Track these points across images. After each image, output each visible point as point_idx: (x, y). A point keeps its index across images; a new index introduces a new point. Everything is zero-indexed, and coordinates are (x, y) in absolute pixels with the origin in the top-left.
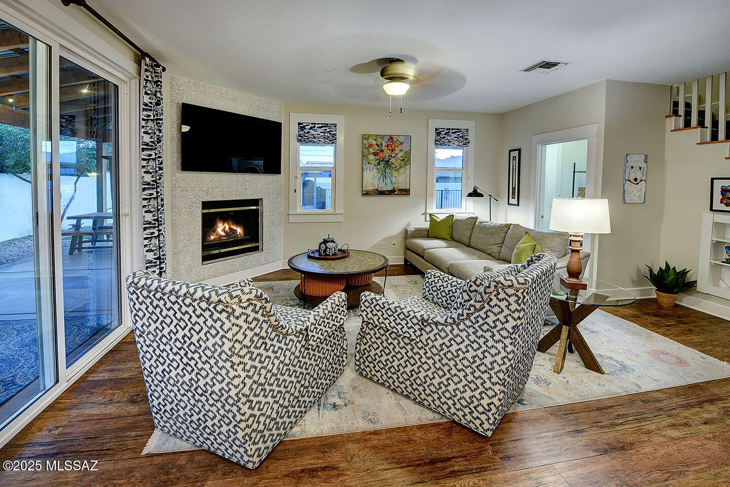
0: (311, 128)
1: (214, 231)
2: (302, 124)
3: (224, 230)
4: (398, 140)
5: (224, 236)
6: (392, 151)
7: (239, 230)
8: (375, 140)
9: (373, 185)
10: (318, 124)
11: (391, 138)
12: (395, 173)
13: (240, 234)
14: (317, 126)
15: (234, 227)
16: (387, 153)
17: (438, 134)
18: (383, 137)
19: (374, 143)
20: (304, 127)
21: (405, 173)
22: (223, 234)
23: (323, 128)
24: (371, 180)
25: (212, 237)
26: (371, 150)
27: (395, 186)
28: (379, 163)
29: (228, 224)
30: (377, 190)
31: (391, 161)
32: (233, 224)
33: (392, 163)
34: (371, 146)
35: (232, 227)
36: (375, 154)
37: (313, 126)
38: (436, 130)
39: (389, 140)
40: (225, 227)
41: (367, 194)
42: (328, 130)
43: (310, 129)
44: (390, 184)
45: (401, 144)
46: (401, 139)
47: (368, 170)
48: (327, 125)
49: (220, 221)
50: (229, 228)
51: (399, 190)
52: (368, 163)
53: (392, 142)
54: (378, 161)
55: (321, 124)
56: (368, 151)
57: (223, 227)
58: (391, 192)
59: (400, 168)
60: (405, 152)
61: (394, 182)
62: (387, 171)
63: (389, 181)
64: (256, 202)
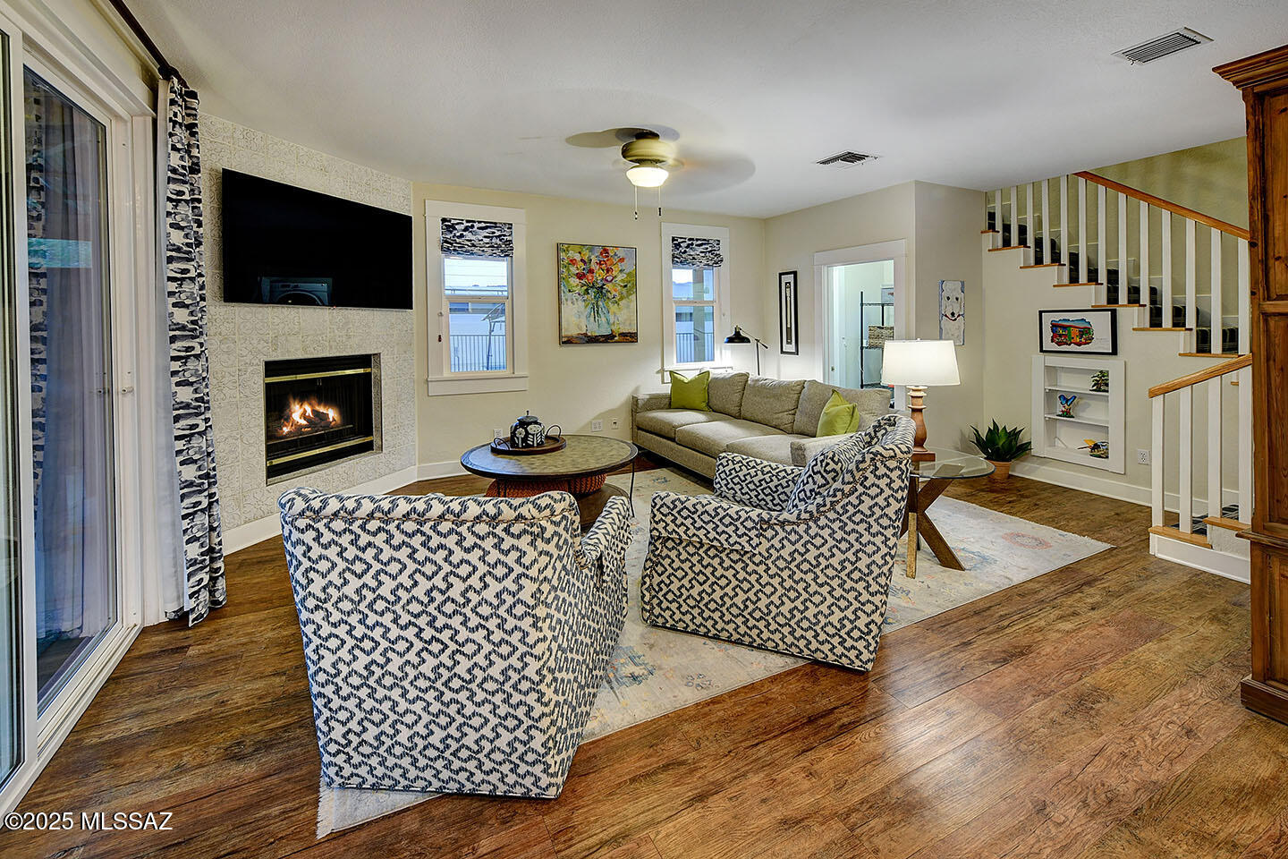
0: (466, 229)
1: (288, 418)
2: (450, 221)
3: (304, 415)
4: (615, 255)
5: (306, 427)
6: (608, 272)
7: (332, 414)
8: (580, 253)
9: (580, 328)
10: (479, 222)
11: (605, 250)
12: (613, 308)
13: (334, 420)
14: (476, 225)
15: (322, 409)
16: (599, 275)
17: (677, 246)
18: (591, 248)
19: (578, 257)
20: (453, 227)
21: (628, 307)
22: (304, 422)
23: (489, 230)
24: (574, 319)
25: (286, 430)
26: (573, 270)
27: (613, 329)
28: (587, 290)
29: (310, 404)
30: (585, 335)
31: (608, 287)
32: (319, 404)
33: (608, 291)
34: (573, 262)
35: (317, 408)
36: (580, 276)
37: (470, 224)
38: (673, 239)
39: (601, 254)
40: (305, 411)
41: (568, 341)
42: (498, 233)
43: (464, 230)
44: (606, 325)
45: (622, 260)
46: (621, 253)
47: (569, 302)
48: (495, 225)
49: (295, 399)
50: (313, 411)
51: (622, 334)
52: (570, 291)
53: (607, 257)
54: (585, 288)
55: (485, 222)
56: (568, 270)
57: (302, 410)
58: (608, 339)
59: (621, 299)
60: (629, 274)
61: (611, 322)
62: (600, 303)
63: (603, 319)
64: (365, 360)
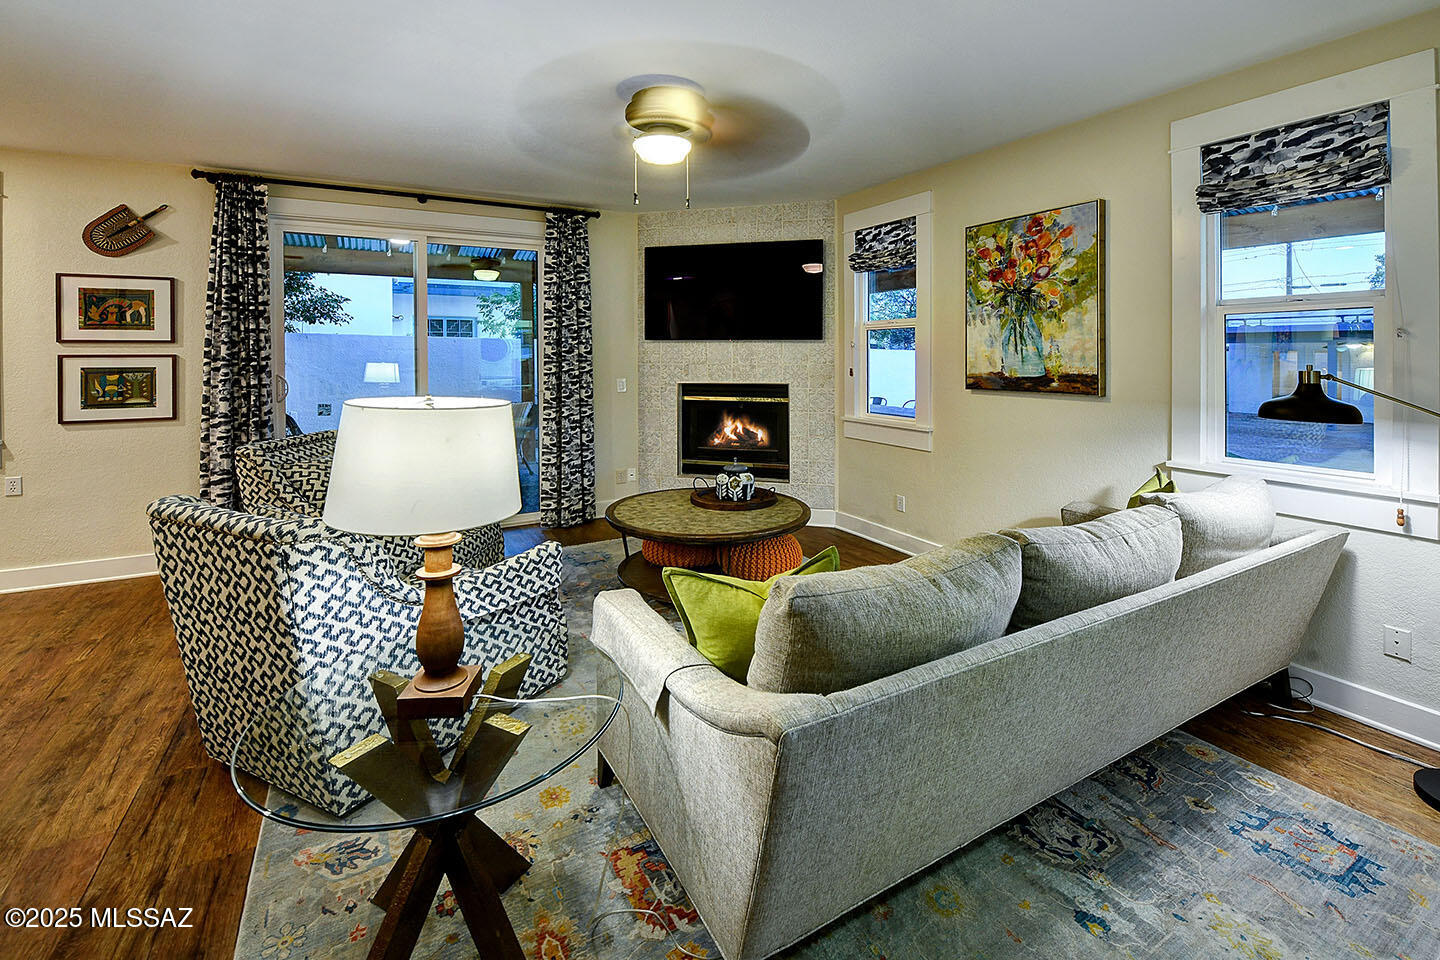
1: (720, 431)
3: (735, 431)
4: (1055, 224)
5: (735, 441)
6: (1040, 260)
7: (761, 435)
8: (994, 236)
9: (991, 363)
10: (886, 225)
11: (1036, 220)
12: (1049, 326)
13: (762, 440)
14: (883, 230)
15: (752, 429)
16: (1025, 267)
17: (1218, 163)
18: (1012, 224)
19: (991, 244)
21: (1079, 323)
22: (735, 438)
24: (984, 348)
25: (717, 441)
26: (985, 266)
27: (1049, 365)
28: (1004, 298)
29: (742, 422)
30: (1000, 375)
31: (1042, 287)
32: (751, 423)
33: (1041, 296)
34: (984, 254)
35: (748, 427)
36: (994, 276)
38: (1208, 151)
39: (1029, 229)
40: (737, 428)
41: (976, 384)
44: (1036, 360)
45: (1067, 232)
46: (1064, 220)
47: (978, 321)
49: (728, 416)
50: (744, 429)
51: (1067, 378)
52: (979, 303)
53: (1040, 231)
54: (1002, 294)
55: (891, 224)
56: (978, 269)
57: (734, 427)
58: (1038, 385)
59: (1065, 308)
60: (1081, 258)
61: (1045, 353)
62: (1026, 319)
63: (1030, 349)
64: (782, 390)
